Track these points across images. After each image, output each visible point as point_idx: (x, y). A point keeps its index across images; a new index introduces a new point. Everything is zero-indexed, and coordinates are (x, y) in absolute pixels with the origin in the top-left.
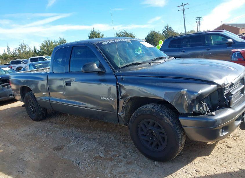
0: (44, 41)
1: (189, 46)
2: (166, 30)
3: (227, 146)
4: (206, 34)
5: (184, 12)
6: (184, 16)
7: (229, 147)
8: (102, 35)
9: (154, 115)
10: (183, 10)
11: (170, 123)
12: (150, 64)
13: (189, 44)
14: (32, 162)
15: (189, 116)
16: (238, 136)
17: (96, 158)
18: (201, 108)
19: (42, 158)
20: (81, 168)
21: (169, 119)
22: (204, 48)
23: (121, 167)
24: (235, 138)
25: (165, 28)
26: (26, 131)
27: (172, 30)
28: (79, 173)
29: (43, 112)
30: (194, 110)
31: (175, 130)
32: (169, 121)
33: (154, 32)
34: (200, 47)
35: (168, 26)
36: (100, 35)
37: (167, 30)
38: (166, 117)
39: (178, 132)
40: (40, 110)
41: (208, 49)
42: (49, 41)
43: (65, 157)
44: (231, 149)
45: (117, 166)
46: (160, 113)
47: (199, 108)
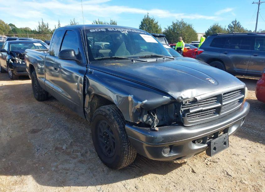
0: (95, 21)
1: (237, 47)
2: (233, 26)
3: (192, 169)
4: (258, 36)
5: (259, 6)
6: (258, 11)
7: (193, 171)
8: (156, 23)
9: (107, 117)
10: (259, 3)
11: (118, 129)
12: (132, 61)
13: (238, 46)
14: (3, 138)
15: (134, 126)
16: (215, 162)
17: (57, 148)
18: (150, 120)
19: (13, 137)
20: (37, 155)
21: (119, 125)
22: (251, 53)
23: (71, 163)
24: (208, 164)
25: (232, 23)
26: (23, 108)
27: (240, 26)
28: (31, 160)
29: (44, 93)
30: (141, 120)
31: (122, 137)
32: (118, 127)
33: (217, 25)
34: (246, 50)
35: (236, 21)
36: (154, 22)
37: (235, 25)
38: (116, 122)
39: (125, 141)
40: (41, 90)
41: (256, 54)
42: (99, 22)
43: (33, 141)
44: (195, 174)
45: (69, 161)
46: (112, 116)
47: (148, 119)
